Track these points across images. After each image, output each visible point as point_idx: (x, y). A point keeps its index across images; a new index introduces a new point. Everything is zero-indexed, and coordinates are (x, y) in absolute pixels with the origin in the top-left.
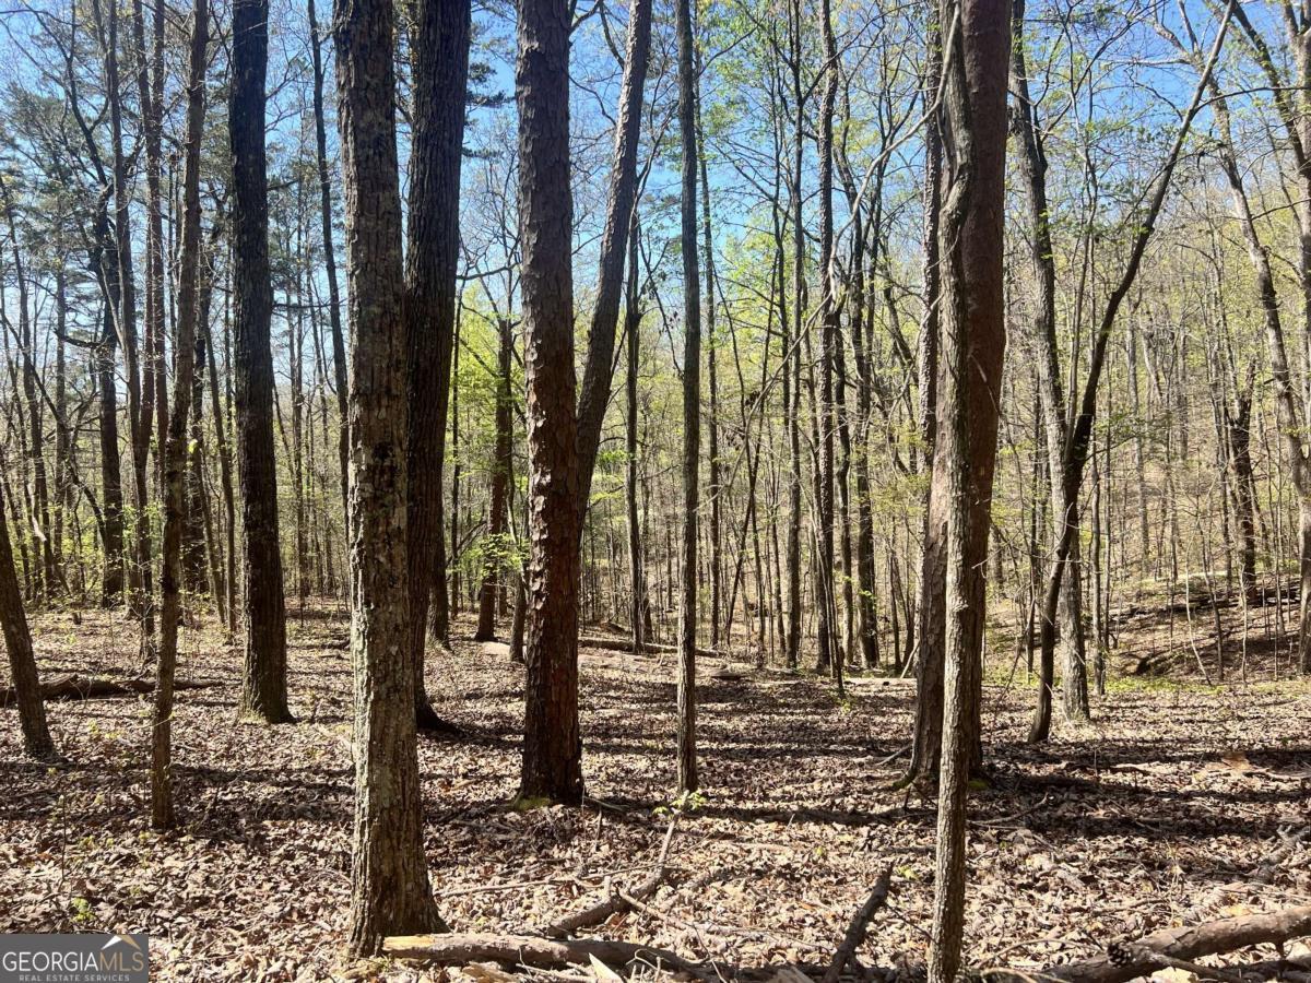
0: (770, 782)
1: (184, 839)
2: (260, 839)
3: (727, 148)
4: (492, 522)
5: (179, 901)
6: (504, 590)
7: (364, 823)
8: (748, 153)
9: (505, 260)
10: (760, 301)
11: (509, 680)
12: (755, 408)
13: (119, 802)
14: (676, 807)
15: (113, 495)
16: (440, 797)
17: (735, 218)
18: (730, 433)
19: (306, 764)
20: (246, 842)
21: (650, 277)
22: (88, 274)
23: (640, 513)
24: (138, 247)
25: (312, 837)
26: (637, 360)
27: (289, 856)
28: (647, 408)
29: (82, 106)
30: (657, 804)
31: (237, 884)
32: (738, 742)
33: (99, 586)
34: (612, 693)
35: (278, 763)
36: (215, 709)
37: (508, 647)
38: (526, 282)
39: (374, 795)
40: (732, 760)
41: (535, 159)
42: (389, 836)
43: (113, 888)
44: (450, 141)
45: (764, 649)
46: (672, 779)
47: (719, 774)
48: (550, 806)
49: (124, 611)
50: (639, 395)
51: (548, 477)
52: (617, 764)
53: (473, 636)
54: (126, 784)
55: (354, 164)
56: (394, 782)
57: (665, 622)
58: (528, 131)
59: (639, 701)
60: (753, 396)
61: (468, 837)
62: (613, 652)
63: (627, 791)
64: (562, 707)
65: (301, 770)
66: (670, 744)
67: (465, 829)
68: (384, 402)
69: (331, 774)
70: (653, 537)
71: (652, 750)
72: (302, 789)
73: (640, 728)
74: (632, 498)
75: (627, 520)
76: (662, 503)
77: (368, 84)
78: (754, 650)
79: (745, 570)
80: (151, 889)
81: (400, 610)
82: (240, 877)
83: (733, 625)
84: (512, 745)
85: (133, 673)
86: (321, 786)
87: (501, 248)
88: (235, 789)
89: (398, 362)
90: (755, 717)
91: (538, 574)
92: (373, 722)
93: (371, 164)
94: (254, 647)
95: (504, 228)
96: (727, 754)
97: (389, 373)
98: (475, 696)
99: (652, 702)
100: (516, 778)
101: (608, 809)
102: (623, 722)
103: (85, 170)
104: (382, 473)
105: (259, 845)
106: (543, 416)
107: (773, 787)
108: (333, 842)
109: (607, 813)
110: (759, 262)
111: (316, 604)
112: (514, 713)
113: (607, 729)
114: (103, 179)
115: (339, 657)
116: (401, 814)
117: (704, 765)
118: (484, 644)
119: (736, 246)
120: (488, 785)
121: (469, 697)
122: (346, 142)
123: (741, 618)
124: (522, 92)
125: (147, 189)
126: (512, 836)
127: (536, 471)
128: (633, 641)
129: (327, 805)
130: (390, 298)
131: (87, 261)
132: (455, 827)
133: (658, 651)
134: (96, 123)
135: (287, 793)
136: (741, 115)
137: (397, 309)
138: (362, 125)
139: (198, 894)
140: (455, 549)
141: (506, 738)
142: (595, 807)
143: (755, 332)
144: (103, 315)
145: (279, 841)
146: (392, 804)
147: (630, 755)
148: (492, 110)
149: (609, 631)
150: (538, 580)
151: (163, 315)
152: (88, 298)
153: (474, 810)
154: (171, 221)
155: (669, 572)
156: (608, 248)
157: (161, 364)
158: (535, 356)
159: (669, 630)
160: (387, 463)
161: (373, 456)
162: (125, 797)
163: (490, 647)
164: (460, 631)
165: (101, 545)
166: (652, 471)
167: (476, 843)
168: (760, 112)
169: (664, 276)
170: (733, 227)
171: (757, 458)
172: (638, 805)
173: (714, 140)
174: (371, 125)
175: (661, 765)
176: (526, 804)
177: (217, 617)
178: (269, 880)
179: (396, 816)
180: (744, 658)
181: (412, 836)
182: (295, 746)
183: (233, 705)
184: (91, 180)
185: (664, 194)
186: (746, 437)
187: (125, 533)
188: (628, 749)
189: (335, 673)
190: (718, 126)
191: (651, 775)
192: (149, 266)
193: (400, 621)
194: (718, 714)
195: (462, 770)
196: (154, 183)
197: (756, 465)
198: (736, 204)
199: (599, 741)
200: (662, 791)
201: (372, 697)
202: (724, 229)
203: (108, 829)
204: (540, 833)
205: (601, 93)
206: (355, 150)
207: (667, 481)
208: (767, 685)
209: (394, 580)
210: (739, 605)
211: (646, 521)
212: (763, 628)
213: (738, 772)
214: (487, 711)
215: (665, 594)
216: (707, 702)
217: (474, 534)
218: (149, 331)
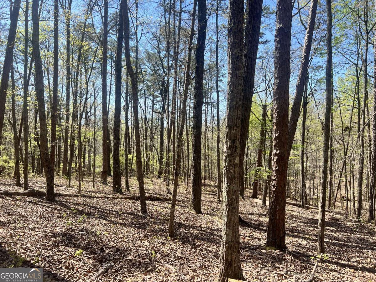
0: (351, 256)
1: (177, 241)
2: (195, 244)
3: (339, 50)
4: (258, 163)
5: (175, 257)
6: (260, 183)
7: (224, 245)
8: (347, 51)
9: (265, 87)
10: (350, 97)
11: (262, 211)
12: (347, 132)
13: (161, 228)
14: (318, 258)
15: (162, 150)
16: (242, 242)
17: (342, 71)
18: (338, 140)
19: (206, 226)
20: (191, 244)
21: (311, 91)
22: (159, 95)
23: (305, 164)
24: (171, 88)
25: (207, 246)
26: (306, 116)
27: (202, 250)
28: (308, 131)
29: (161, 54)
30: (310, 256)
31: (189, 255)
32: (338, 241)
33: (157, 173)
34: (294, 219)
35: (198, 225)
36: (183, 208)
37: (262, 201)
38: (275, 94)
39: (227, 237)
40: (337, 246)
41: (280, 58)
42: (231, 250)
43: (160, 250)
44: (253, 55)
45: (348, 212)
46: (315, 249)
47: (332, 250)
48: (275, 250)
49: (162, 180)
50: (306, 127)
51: (279, 151)
52: (296, 241)
53: (251, 196)
54: (163, 224)
55: (231, 64)
56: (233, 234)
57: (312, 199)
58: (278, 50)
59: (303, 222)
60: (347, 128)
61: (250, 254)
62: (294, 206)
63: (300, 250)
64: (280, 221)
65: (204, 227)
66: (314, 238)
67: (249, 252)
68: (235, 128)
69: (212, 230)
70: (309, 172)
71: (308, 239)
72: (204, 233)
73: (304, 231)
74: (302, 159)
75: (300, 166)
76: (312, 161)
77: (236, 42)
78: (344, 212)
79: (341, 185)
80: (169, 252)
81: (236, 186)
82: (189, 253)
83: (336, 203)
84: (263, 230)
85: (164, 196)
86: (210, 233)
87: (264, 84)
88: (188, 230)
89: (239, 117)
90: (345, 234)
91: (274, 180)
92: (227, 217)
93: (235, 63)
94: (194, 192)
95: (265, 78)
96: (335, 244)
97: (237, 120)
98: (251, 214)
99: (307, 224)
100: (264, 240)
101: (294, 254)
102: (298, 228)
103: (160, 70)
104: (233, 147)
105: (194, 246)
106: (278, 133)
107: (352, 257)
108: (213, 249)
109: (293, 256)
110: (350, 84)
111: (208, 182)
112: (263, 221)
113: (293, 230)
114: (164, 72)
115: (214, 198)
116: (234, 244)
117: (326, 246)
118: (254, 199)
119: (342, 80)
120: (256, 241)
121: (250, 214)
122: (229, 58)
123: (339, 201)
124: (276, 39)
125: (174, 74)
126: (263, 257)
127: (275, 149)
128: (301, 204)
129: (211, 238)
130: (238, 100)
131: (159, 92)
132: (246, 251)
133: (310, 208)
134: (164, 58)
135: (201, 233)
136: (345, 39)
137: (240, 103)
138: (234, 53)
139: (180, 256)
140: (246, 170)
141: (261, 228)
142: (290, 253)
143: (348, 107)
144: (162, 105)
145: (199, 246)
146: (232, 241)
147: (300, 239)
148: (264, 45)
149: (293, 200)
150: (274, 182)
151: (176, 105)
152: (159, 101)
153: (252, 247)
154: (179, 81)
155: (314, 183)
156: (299, 83)
157: (175, 118)
158: (277, 115)
159: (313, 202)
160: (235, 145)
161: (231, 143)
162: (163, 227)
163: (256, 200)
164: (247, 194)
165: (158, 162)
166: (309, 150)
167: (253, 257)
168: (352, 37)
169: (316, 90)
170: (340, 75)
171: (347, 148)
172: (304, 255)
173: (335, 48)
174: (236, 53)
175: (311, 244)
176: (268, 248)
177: (184, 183)
178: (197, 256)
179: (232, 244)
180: (340, 214)
181: (237, 251)
182: (203, 221)
183: (187, 207)
184: (162, 72)
185: (317, 65)
186: (343, 142)
187: (164, 160)
188: (300, 237)
189: (213, 202)
190: (337, 43)
191: (308, 247)
192: (173, 93)
193: (236, 189)
194: (331, 231)
195: (248, 235)
196: (176, 72)
197: (347, 150)
198: (343, 67)
199: (290, 233)
200: (312, 252)
201: (228, 210)
202: (338, 75)
203: (159, 235)
204: (272, 257)
205: (298, 37)
206: (232, 60)
207: (314, 154)
208: (349, 224)
209: (235, 177)
210: (339, 196)
211: (307, 166)
212: (347, 204)
213: (339, 251)
214: (255, 219)
215: (312, 190)
216: (327, 226)
217: (252, 166)
218: (172, 109)
